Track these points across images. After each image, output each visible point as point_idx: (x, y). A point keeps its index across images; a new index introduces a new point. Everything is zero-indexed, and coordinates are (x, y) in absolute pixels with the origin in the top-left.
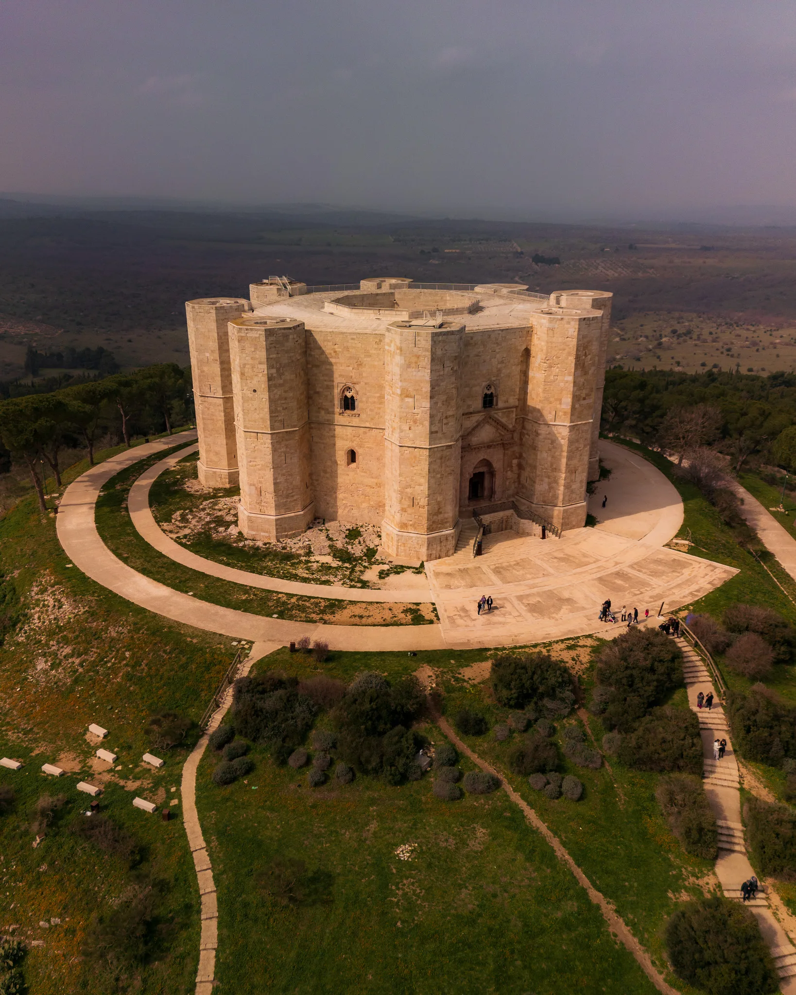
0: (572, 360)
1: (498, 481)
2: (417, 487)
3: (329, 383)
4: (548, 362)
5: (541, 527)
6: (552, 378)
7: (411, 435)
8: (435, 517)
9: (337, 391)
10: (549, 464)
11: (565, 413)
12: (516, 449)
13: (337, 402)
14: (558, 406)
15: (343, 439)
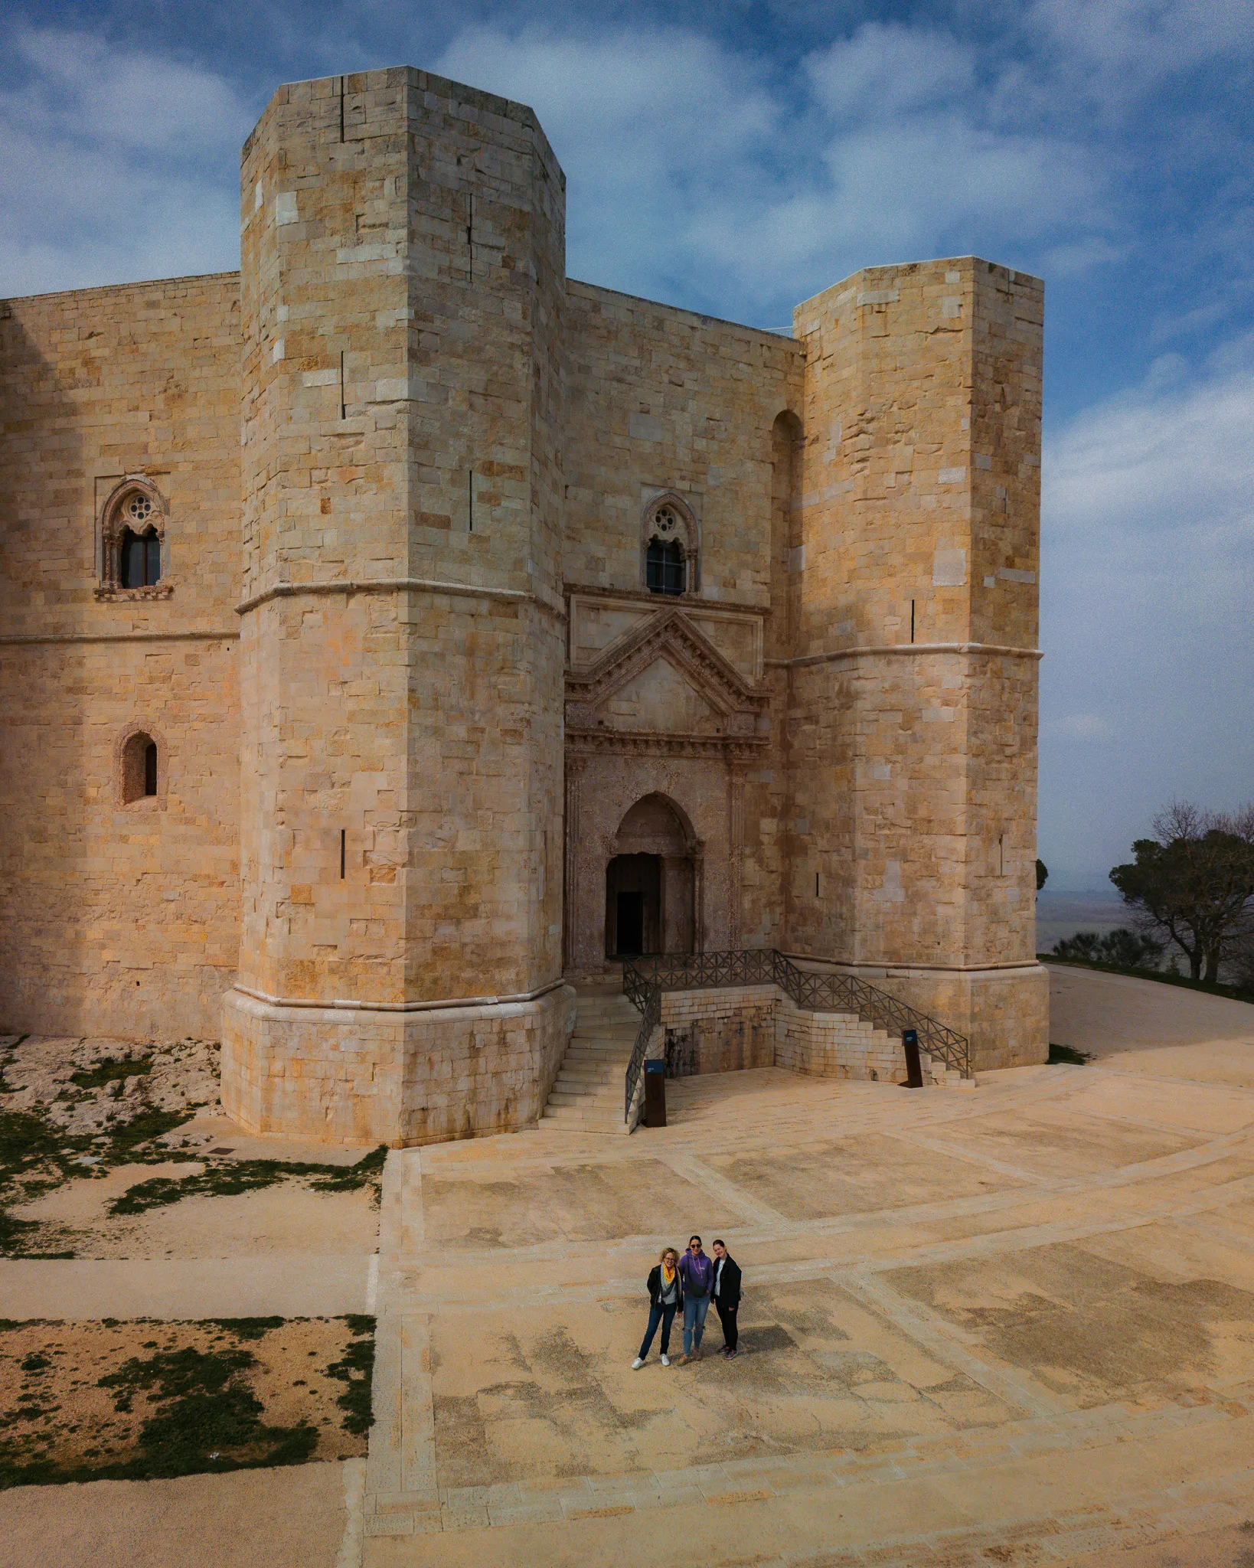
0: (958, 409)
1: (713, 890)
2: (360, 780)
3: (63, 484)
4: (871, 427)
5: (897, 1042)
6: (891, 480)
7: (330, 538)
8: (447, 930)
9: (90, 512)
10: (901, 805)
11: (949, 605)
12: (770, 777)
13: (91, 552)
14: (923, 581)
15: (108, 693)
